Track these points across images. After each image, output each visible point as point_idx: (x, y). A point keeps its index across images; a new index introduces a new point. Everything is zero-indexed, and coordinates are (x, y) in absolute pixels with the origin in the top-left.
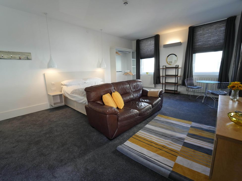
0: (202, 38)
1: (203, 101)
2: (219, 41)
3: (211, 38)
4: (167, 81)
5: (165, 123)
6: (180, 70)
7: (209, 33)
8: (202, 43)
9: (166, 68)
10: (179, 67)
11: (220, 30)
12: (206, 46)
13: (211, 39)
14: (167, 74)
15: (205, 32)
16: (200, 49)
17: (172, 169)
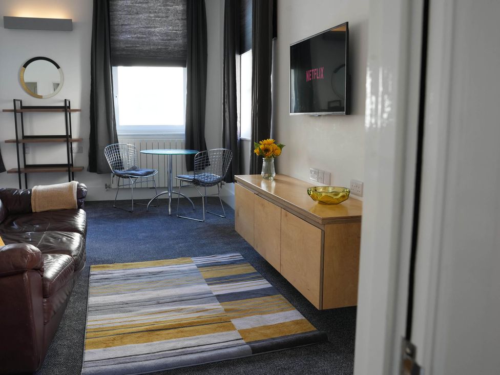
0: (134, 21)
1: (170, 210)
2: (176, 40)
3: (155, 27)
4: (30, 162)
5: (132, 278)
6: (75, 118)
7: (150, 12)
8: (133, 36)
9: (22, 107)
10: (71, 108)
11: (174, 9)
12: (147, 48)
13: (157, 30)
14: (27, 133)
15: (140, 6)
16: (129, 53)
17: (243, 340)
